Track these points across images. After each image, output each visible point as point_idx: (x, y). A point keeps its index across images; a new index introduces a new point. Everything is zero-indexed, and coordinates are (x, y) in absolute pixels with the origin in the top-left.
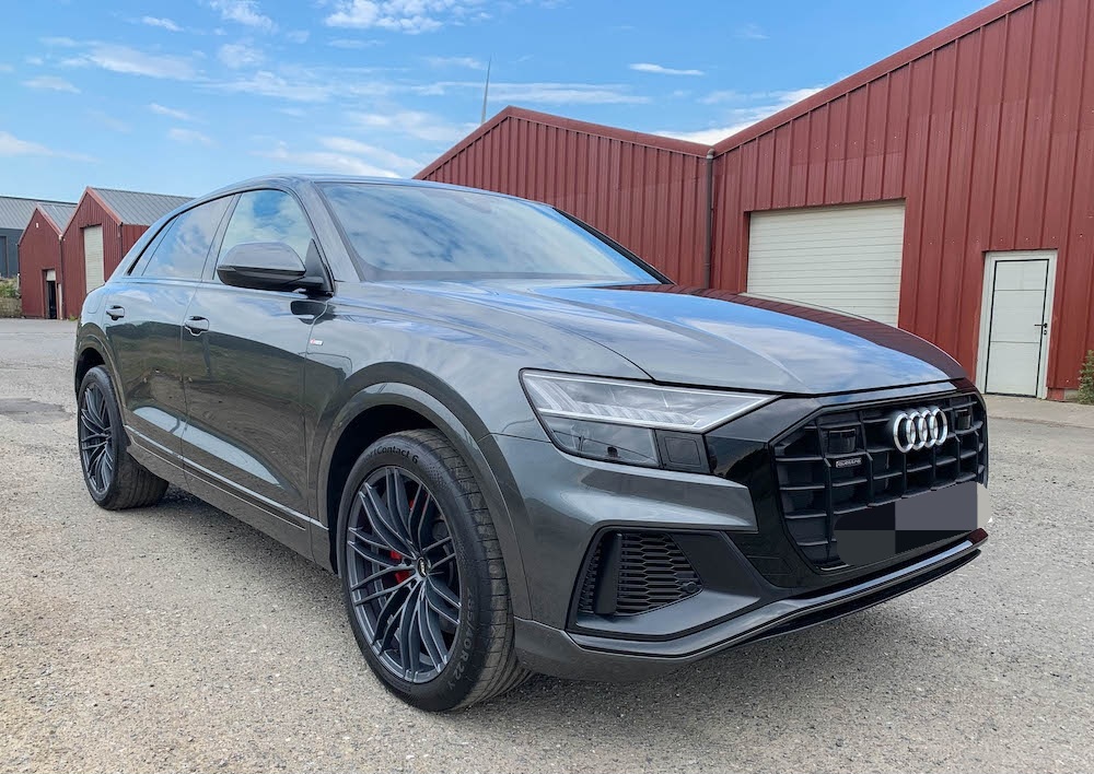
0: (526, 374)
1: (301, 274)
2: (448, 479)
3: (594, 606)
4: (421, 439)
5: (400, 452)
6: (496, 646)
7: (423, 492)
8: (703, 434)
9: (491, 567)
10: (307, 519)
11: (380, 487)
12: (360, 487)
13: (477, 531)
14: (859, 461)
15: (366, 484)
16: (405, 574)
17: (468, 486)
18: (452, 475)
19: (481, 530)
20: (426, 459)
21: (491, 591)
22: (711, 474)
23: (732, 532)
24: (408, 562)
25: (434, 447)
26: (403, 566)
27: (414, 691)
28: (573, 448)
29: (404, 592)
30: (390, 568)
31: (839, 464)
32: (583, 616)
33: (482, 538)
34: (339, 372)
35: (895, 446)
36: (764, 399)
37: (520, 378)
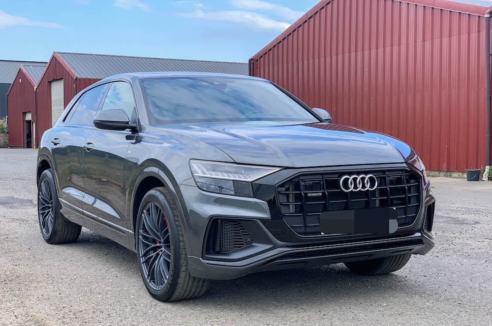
0: (192, 161)
1: (128, 123)
2: (166, 203)
3: (214, 249)
4: (161, 190)
5: (153, 195)
6: (183, 269)
7: (160, 211)
8: (252, 182)
9: (180, 237)
10: (127, 230)
11: (148, 211)
12: (142, 212)
13: (175, 223)
14: (320, 194)
15: (144, 211)
16: (160, 247)
17: (173, 206)
18: (168, 202)
19: (177, 223)
20: (161, 197)
21: (180, 246)
22: (254, 197)
23: (261, 219)
24: (160, 243)
25: (164, 192)
26: (158, 245)
27: (159, 293)
28: (205, 189)
29: (158, 254)
30: (153, 245)
31: (309, 195)
32: (208, 252)
33: (177, 225)
34: (136, 164)
35: (341, 189)
36: (278, 169)
37: (189, 163)
